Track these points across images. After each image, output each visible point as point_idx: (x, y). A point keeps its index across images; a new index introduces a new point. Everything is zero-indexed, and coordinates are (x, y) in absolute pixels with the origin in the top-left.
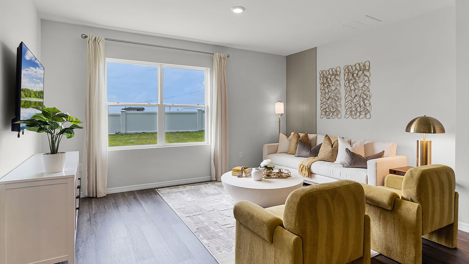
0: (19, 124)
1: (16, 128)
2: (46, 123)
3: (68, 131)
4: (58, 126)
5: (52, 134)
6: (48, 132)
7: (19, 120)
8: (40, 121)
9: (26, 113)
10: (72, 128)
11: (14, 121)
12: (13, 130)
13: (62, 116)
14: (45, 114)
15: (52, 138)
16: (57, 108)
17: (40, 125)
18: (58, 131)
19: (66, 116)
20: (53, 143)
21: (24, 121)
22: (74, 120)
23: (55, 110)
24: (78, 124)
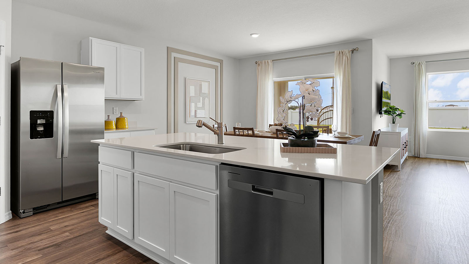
0: (382, 112)
1: (381, 113)
2: (391, 112)
3: (399, 115)
4: (395, 113)
5: (393, 116)
6: (391, 115)
7: (382, 110)
8: (388, 111)
9: (384, 109)
10: (401, 114)
11: (380, 111)
12: (379, 114)
13: (397, 109)
14: (391, 108)
15: (393, 118)
16: (395, 106)
17: (388, 112)
18: (395, 115)
19: (398, 109)
20: (393, 120)
21: (384, 111)
22: (401, 110)
23: (394, 107)
24: (403, 112)
